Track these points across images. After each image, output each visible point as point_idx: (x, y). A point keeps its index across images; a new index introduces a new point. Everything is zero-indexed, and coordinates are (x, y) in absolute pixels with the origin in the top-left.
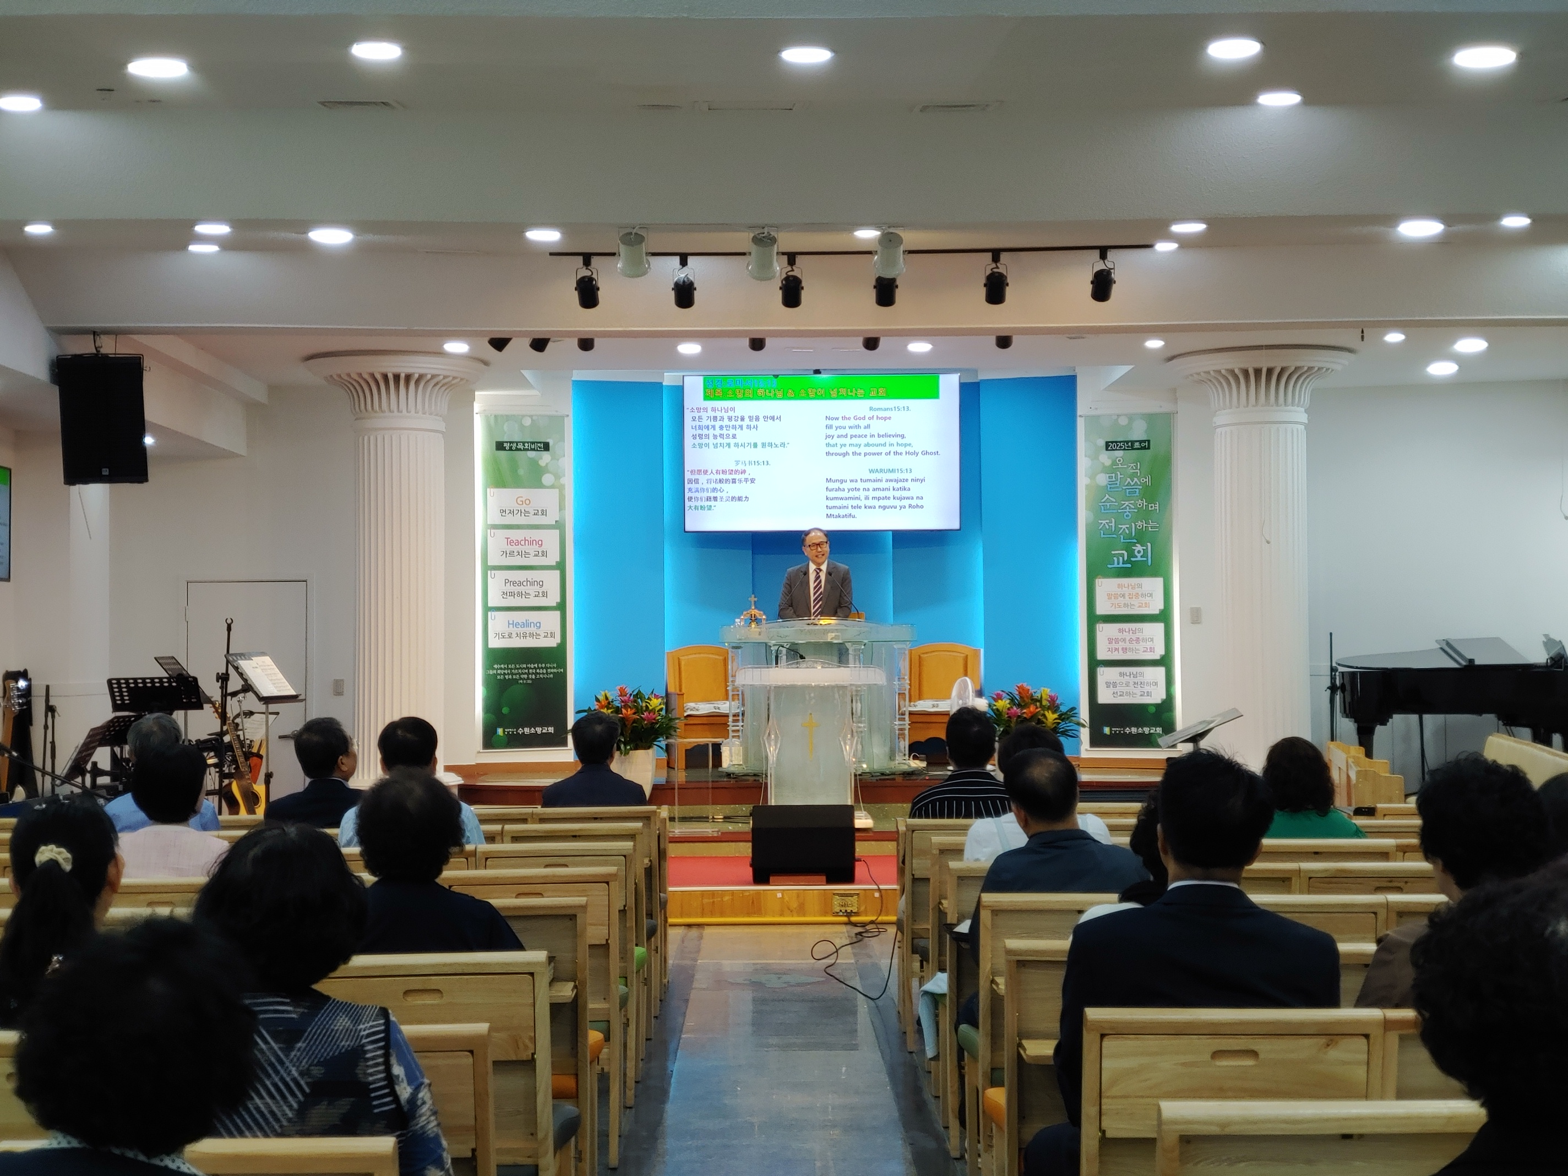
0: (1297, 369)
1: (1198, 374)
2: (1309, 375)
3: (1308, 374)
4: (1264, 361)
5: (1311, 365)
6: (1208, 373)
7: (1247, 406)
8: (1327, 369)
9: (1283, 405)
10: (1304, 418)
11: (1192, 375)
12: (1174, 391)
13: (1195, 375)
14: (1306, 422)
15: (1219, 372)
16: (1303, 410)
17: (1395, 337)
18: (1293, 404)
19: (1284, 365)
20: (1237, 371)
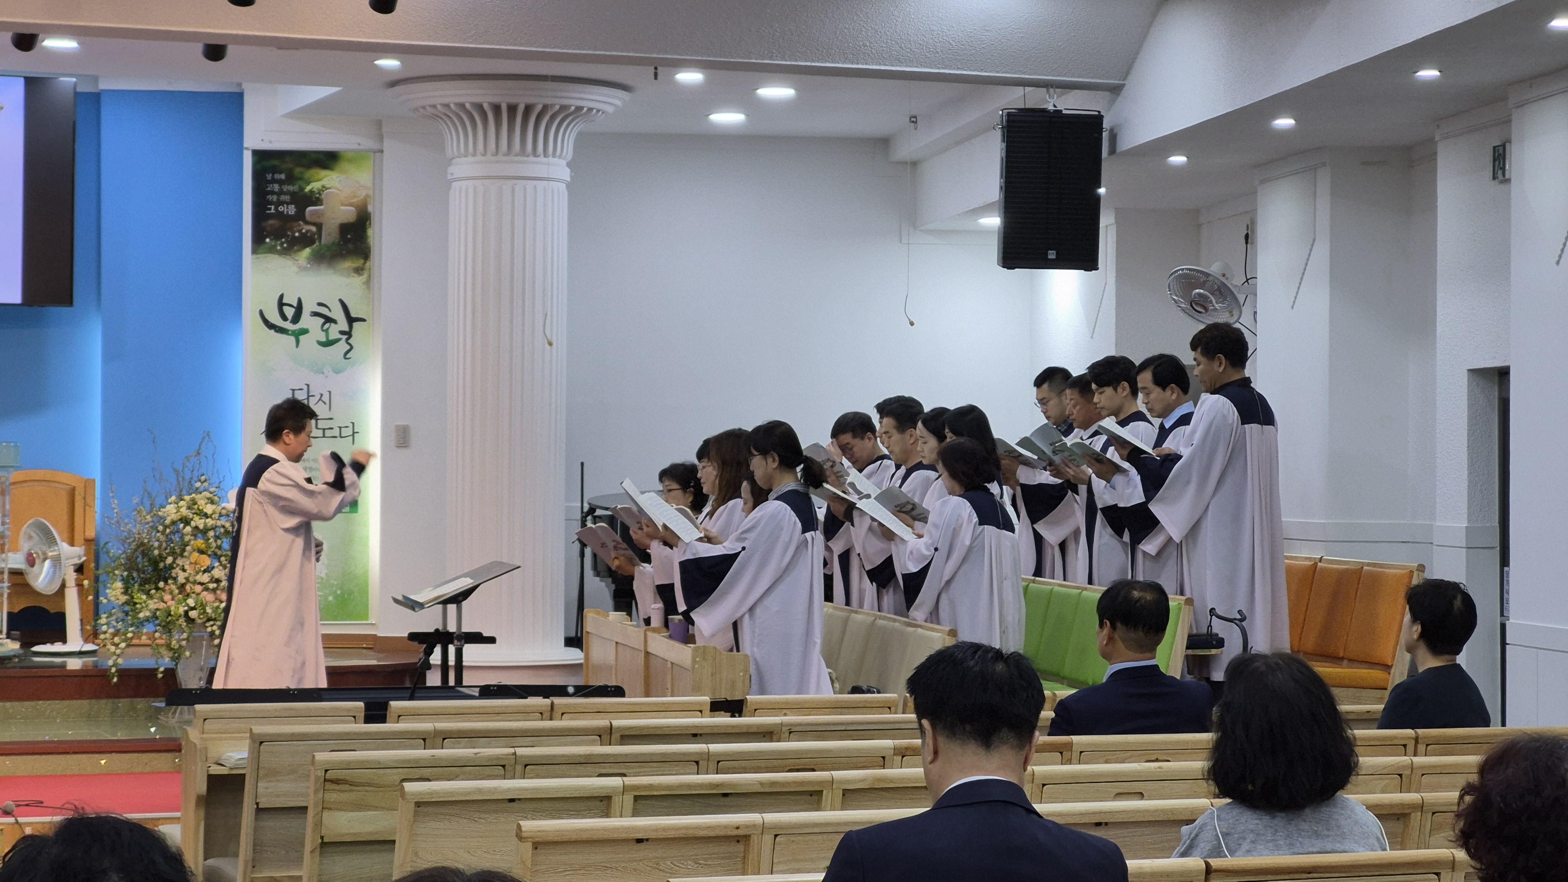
0: (563, 108)
1: (434, 106)
2: (577, 117)
3: (575, 115)
4: (521, 95)
5: (580, 103)
6: (447, 106)
7: (497, 153)
8: (598, 111)
9: (542, 155)
10: (566, 174)
11: (424, 108)
12: (379, 124)
13: (428, 108)
14: (569, 179)
15: (462, 106)
16: (564, 163)
17: (690, 77)
18: (554, 156)
19: (548, 101)
20: (486, 106)
